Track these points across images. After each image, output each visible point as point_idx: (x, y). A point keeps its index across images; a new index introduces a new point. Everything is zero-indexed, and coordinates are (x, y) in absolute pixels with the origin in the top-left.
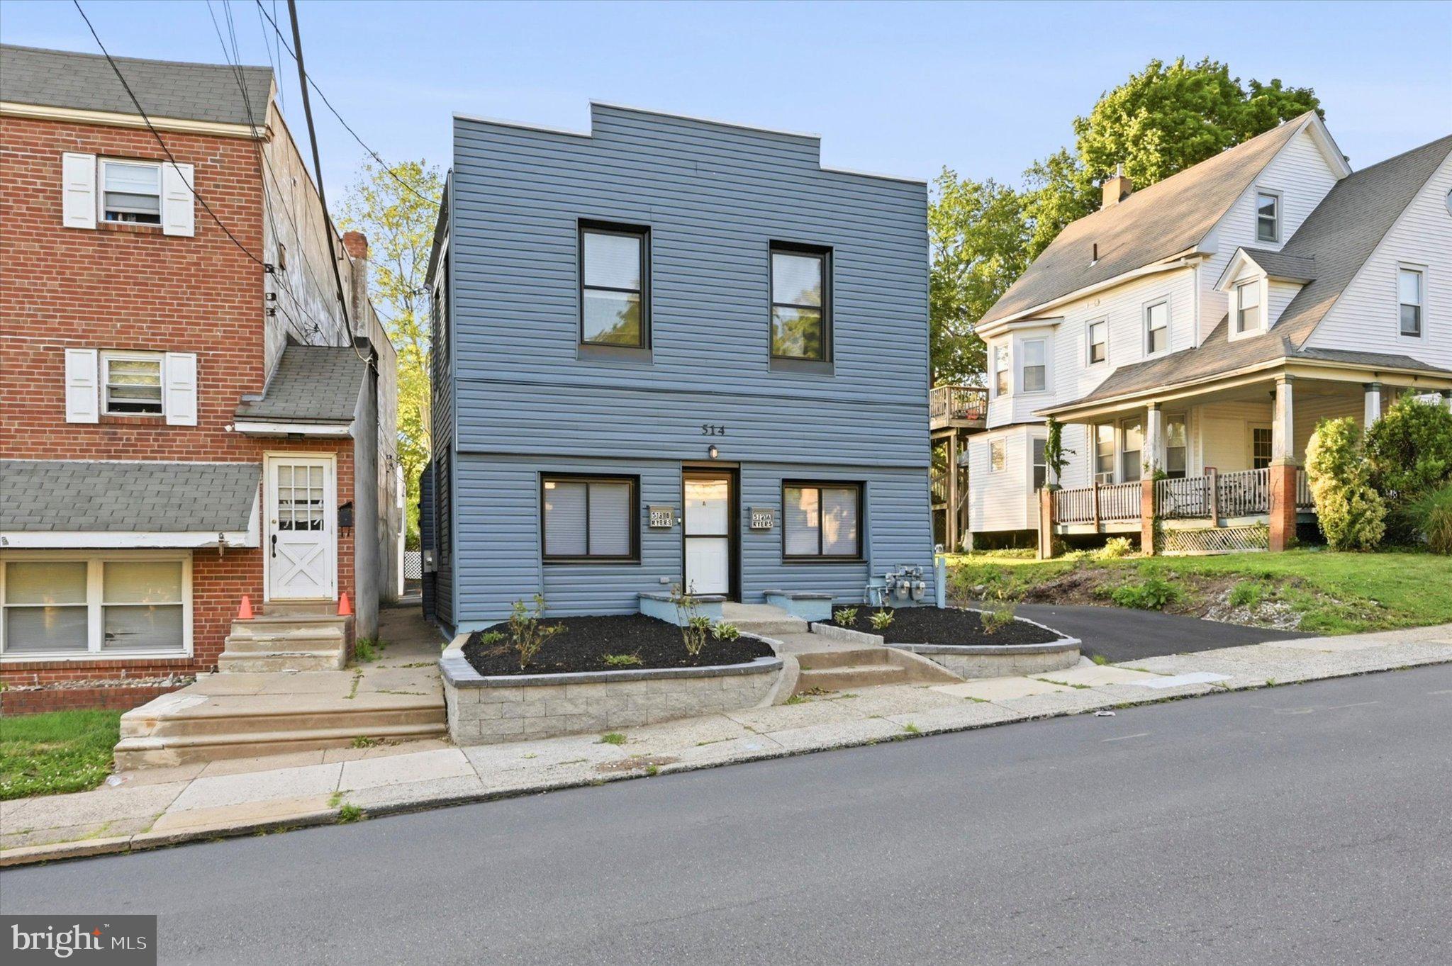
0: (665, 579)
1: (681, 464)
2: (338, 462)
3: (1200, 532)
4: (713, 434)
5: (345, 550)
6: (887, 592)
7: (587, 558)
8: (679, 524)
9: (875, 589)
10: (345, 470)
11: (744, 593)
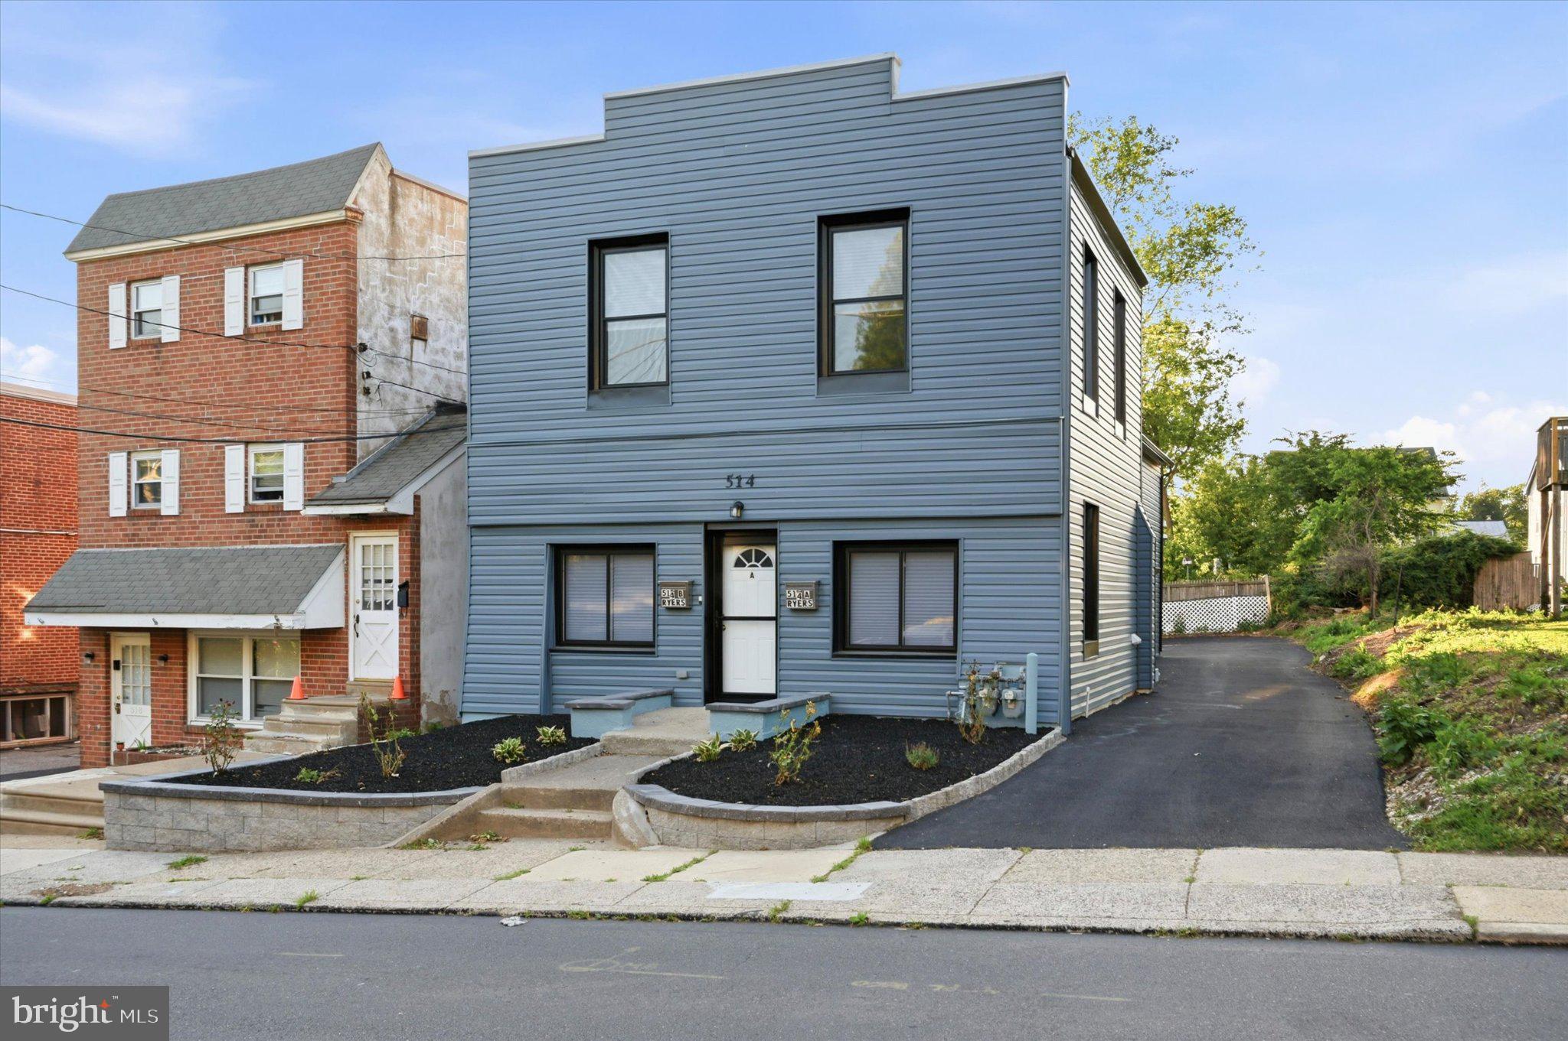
0: (682, 673)
1: (703, 528)
2: (400, 540)
4: (739, 487)
5: (404, 632)
7: (607, 643)
8: (700, 603)
10: (405, 548)
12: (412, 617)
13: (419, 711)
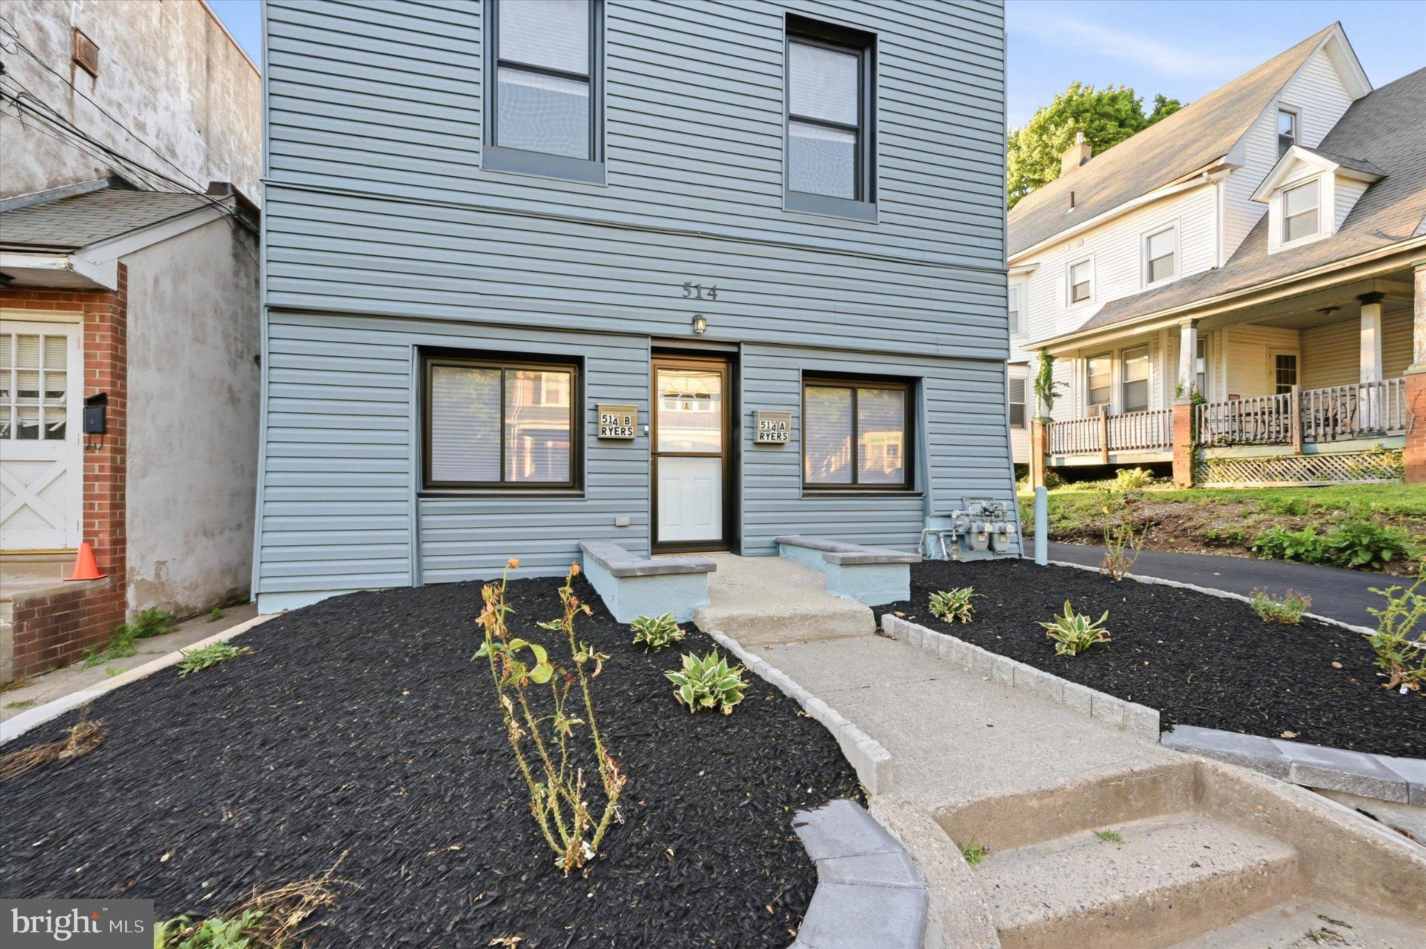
0: (623, 519)
1: (649, 343)
2: (86, 328)
3: (1268, 461)
4: (699, 298)
5: (97, 472)
6: (954, 538)
7: (502, 487)
8: (646, 434)
9: (936, 533)
10: (98, 341)
11: (745, 541)
12: (114, 451)
13: (123, 595)
